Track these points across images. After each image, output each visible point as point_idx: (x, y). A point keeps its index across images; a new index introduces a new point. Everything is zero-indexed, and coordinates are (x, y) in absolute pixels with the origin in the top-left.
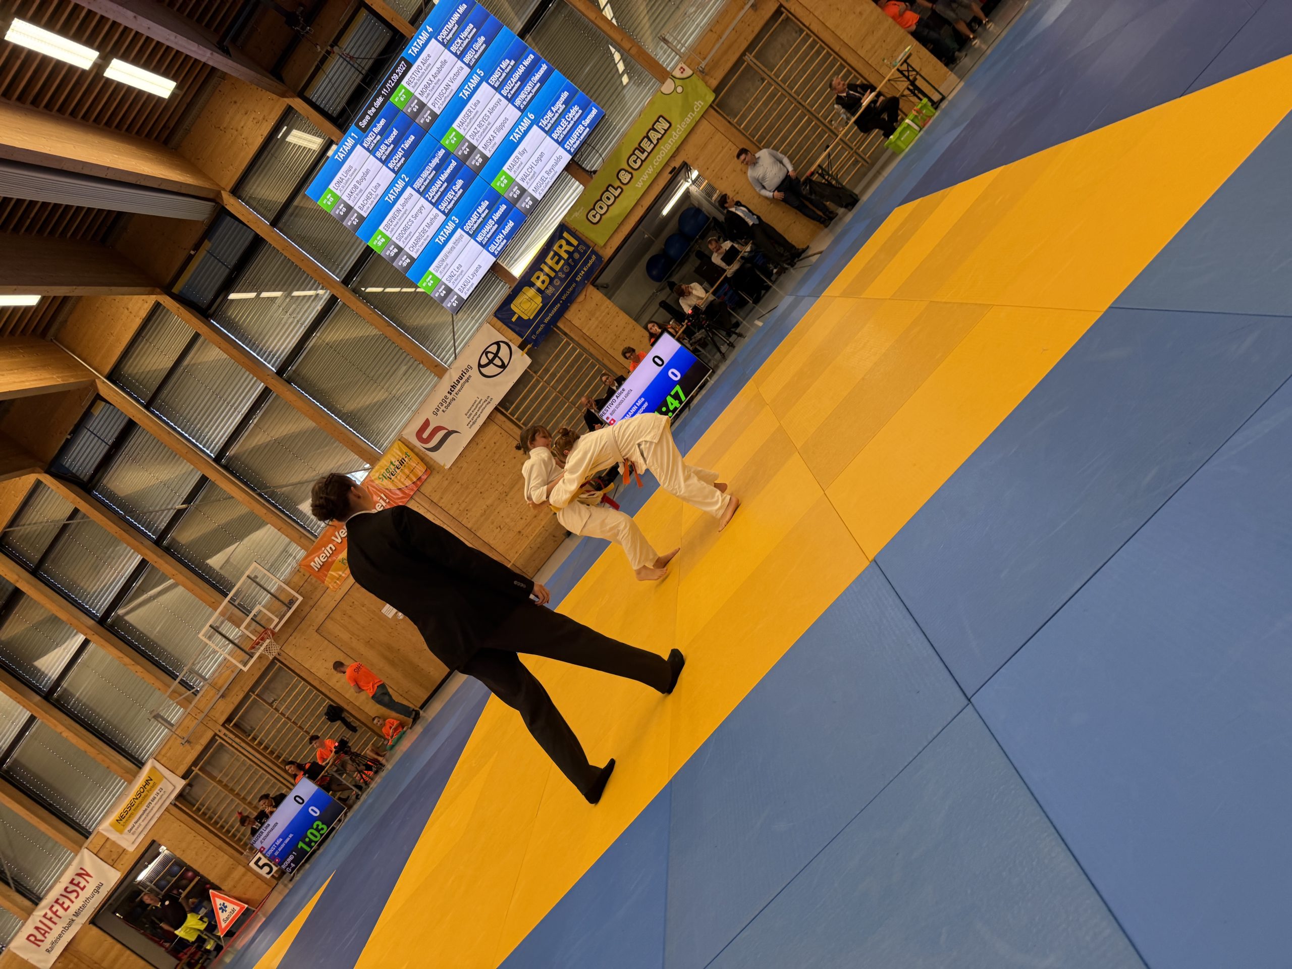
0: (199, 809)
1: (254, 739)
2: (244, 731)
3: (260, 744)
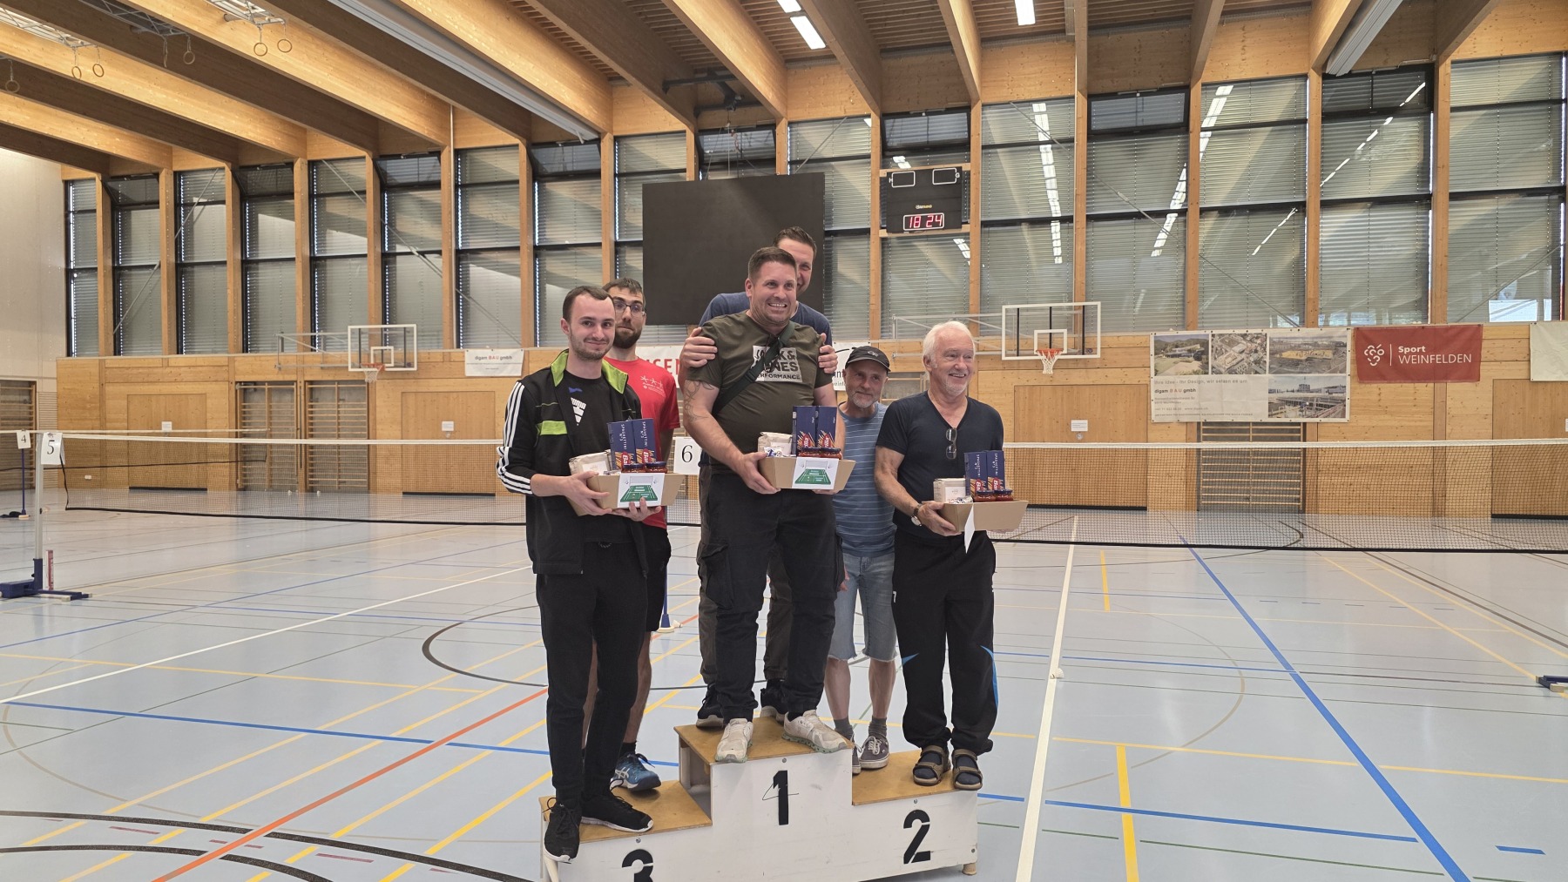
0: (244, 407)
1: (312, 407)
2: (311, 397)
3: (312, 412)
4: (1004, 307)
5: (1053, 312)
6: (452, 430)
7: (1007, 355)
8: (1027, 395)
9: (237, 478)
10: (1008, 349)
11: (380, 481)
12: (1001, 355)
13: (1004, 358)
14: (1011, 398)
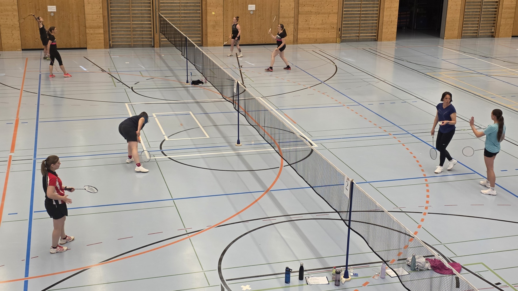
6: (254, 9)
9: (110, 41)
11: (210, 39)
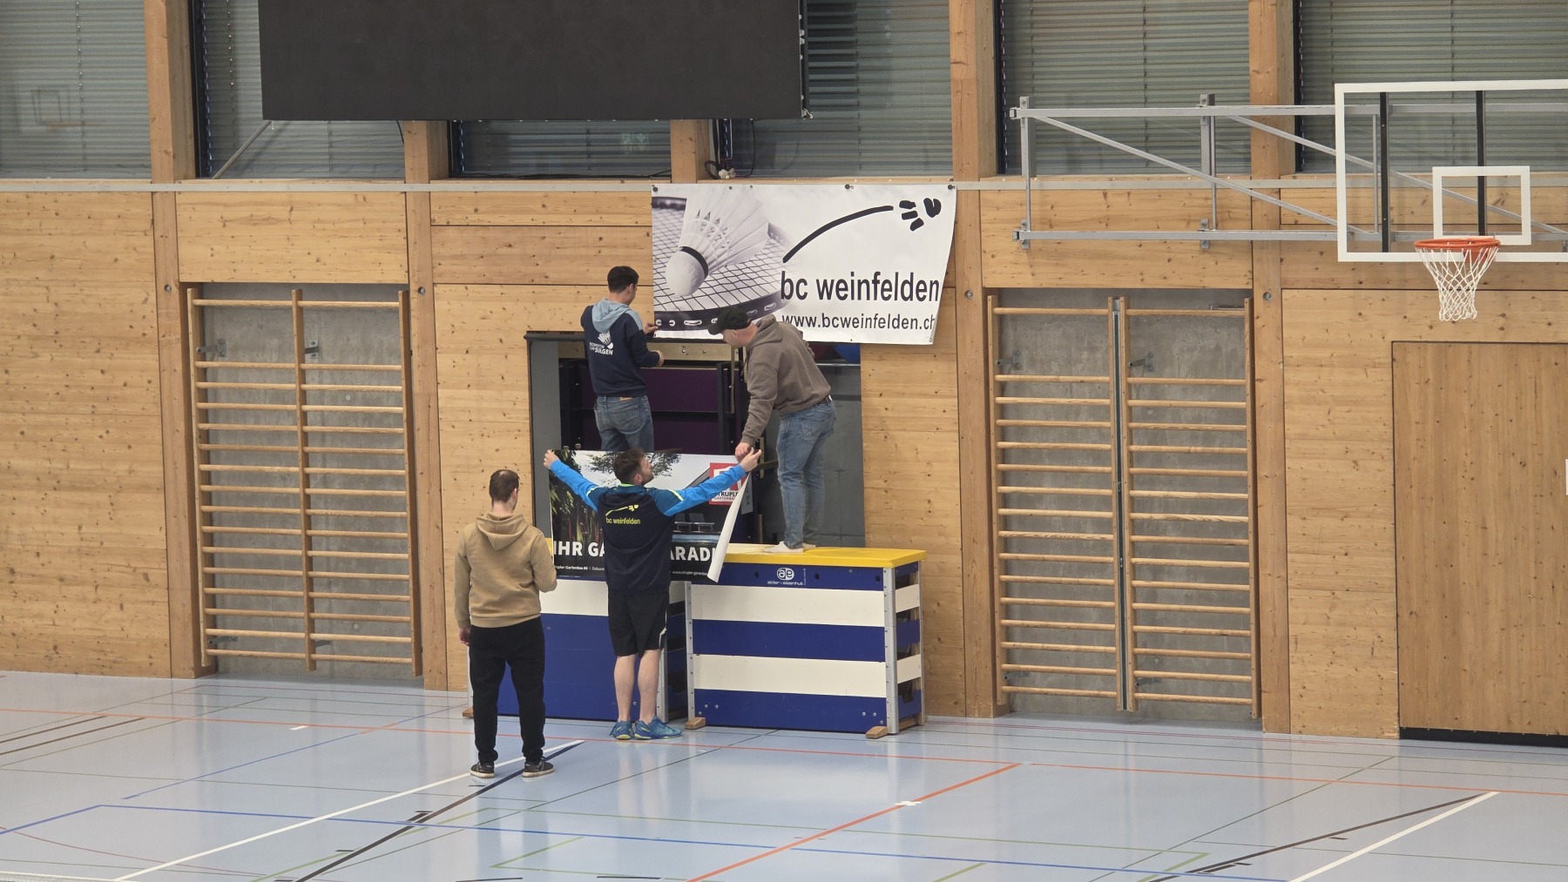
4: (1341, 90)
5: (1489, 107)
7: (1353, 247)
8: (1431, 376)
10: (1353, 226)
12: (1333, 246)
13: (1344, 256)
14: (1379, 380)
